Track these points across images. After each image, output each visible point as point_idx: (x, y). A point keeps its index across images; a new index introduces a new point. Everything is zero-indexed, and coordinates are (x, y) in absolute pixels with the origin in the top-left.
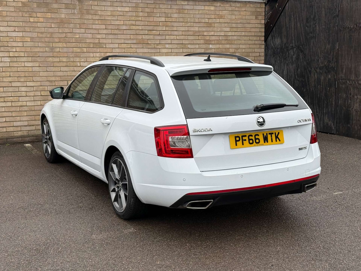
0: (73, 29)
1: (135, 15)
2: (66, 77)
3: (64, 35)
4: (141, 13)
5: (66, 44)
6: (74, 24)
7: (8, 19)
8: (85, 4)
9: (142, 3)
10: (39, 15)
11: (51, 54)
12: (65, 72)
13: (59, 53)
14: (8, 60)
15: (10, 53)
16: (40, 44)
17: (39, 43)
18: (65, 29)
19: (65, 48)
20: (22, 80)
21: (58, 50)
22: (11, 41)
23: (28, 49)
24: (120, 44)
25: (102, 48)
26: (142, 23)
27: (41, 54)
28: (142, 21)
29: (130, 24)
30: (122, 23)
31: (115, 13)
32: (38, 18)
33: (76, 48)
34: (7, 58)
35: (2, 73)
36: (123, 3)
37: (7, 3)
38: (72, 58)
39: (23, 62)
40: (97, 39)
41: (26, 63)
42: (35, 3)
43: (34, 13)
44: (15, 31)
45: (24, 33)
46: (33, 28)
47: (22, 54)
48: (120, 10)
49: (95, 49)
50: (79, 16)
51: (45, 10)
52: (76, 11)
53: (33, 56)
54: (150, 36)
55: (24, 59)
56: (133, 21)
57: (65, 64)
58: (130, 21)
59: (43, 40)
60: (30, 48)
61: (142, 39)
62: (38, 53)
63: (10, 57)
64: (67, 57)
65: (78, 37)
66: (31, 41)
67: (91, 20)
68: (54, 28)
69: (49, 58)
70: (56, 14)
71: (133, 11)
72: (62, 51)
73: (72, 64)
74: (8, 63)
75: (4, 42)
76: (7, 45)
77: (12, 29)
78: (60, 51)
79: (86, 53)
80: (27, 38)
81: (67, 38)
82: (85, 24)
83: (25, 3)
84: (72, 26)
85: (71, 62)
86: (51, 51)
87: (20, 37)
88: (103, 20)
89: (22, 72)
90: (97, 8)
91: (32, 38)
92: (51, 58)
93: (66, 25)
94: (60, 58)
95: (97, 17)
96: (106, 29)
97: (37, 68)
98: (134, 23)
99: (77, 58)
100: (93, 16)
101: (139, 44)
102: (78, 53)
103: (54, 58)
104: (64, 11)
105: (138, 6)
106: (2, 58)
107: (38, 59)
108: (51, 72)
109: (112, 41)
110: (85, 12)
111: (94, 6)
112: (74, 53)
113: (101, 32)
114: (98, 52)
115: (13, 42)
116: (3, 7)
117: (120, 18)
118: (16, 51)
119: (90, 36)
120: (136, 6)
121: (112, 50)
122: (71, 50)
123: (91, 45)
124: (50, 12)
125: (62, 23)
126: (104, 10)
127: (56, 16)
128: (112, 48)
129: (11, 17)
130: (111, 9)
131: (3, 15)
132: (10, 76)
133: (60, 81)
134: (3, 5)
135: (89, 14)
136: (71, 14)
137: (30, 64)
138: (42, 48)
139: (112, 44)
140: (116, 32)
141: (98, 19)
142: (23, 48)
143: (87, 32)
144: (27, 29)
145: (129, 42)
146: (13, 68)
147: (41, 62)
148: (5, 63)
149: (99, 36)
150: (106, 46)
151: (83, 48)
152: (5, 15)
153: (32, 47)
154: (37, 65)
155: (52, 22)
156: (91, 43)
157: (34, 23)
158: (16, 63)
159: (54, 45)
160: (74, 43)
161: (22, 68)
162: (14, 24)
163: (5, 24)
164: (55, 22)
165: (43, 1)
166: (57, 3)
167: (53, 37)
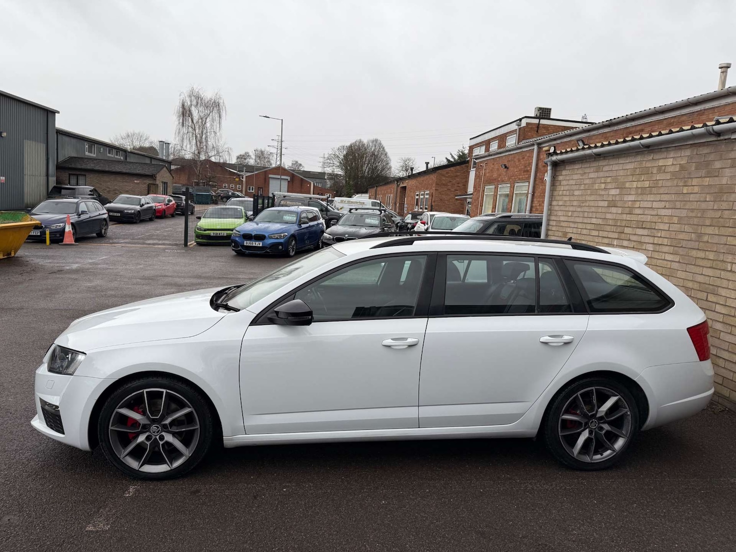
0: (733, 204)
2: (707, 286)
3: (718, 214)
5: (719, 229)
7: (662, 191)
10: (695, 182)
11: (696, 245)
12: (707, 278)
13: (707, 244)
15: (655, 238)
16: (687, 228)
21: (706, 238)
27: (684, 244)
32: (692, 187)
33: (732, 238)
34: (651, 245)
37: (665, 168)
39: (664, 253)
41: (667, 254)
42: (694, 164)
43: (690, 179)
44: (665, 208)
45: (673, 210)
46: (685, 202)
47: (665, 241)
51: (703, 173)
53: (676, 245)
55: (666, 249)
57: (709, 264)
59: (691, 222)
60: (675, 233)
62: (682, 241)
63: (653, 244)
64: (716, 251)
66: (678, 222)
68: (708, 202)
70: (716, 178)
72: (712, 241)
73: (720, 265)
75: (652, 223)
77: (662, 205)
78: (710, 241)
80: (676, 217)
81: (722, 220)
83: (684, 165)
85: (720, 261)
86: (698, 240)
87: (668, 216)
91: (680, 218)
92: (694, 251)
94: (707, 252)
97: (677, 264)
99: (730, 255)
102: (734, 247)
103: (698, 252)
104: (728, 172)
107: (681, 251)
108: (690, 274)
112: (727, 246)
118: (661, 237)
122: (723, 240)
124: (709, 176)
127: (715, 181)
129: (665, 188)
133: (698, 290)
138: (688, 233)
142: (668, 232)
144: (678, 205)
147: (683, 256)
154: (677, 258)
155: (708, 192)
157: (687, 195)
158: (657, 253)
159: (704, 230)
160: (731, 229)
161: (661, 261)
162: (666, 197)
163: (658, 198)
164: (712, 192)
165: (704, 159)
166: (721, 159)
167: (704, 216)
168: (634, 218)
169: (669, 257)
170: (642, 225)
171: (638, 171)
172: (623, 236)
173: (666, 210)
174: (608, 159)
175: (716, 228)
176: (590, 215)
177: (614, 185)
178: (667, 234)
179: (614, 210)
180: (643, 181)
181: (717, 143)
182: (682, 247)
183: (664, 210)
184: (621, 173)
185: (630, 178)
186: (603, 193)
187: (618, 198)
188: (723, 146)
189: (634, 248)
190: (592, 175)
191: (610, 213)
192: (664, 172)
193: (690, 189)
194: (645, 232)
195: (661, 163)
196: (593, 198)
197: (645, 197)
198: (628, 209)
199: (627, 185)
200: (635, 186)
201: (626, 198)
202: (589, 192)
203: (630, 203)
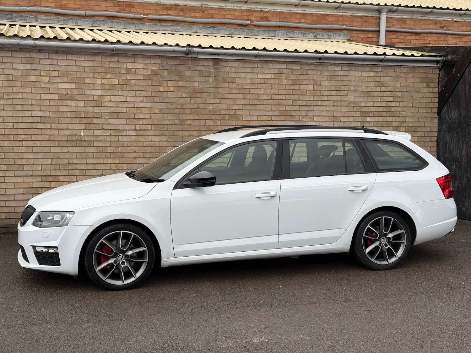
0: (206, 99)
1: (278, 83)
3: (196, 106)
4: (285, 80)
5: (198, 115)
6: (208, 93)
7: (136, 88)
8: (221, 71)
9: (286, 69)
10: (170, 83)
11: (181, 127)
13: (190, 126)
14: (133, 133)
15: (137, 125)
17: (168, 115)
18: (198, 99)
19: (197, 120)
20: (148, 156)
21: (188, 122)
22: (137, 113)
23: (156, 122)
24: (260, 116)
25: (238, 121)
26: (286, 92)
27: (169, 127)
28: (285, 89)
29: (271, 93)
30: (262, 92)
31: (254, 81)
32: (168, 87)
33: (209, 120)
34: (133, 131)
35: (127, 148)
36: (265, 69)
37: (135, 70)
38: (204, 131)
39: (150, 136)
40: (234, 110)
41: (154, 137)
42: (166, 71)
43: (165, 81)
44: (142, 102)
45: (152, 103)
46: (163, 98)
47: (149, 127)
48: (260, 77)
49: (230, 122)
50: (214, 84)
51: (176, 78)
52: (211, 80)
53: (161, 130)
54: (295, 106)
55: (151, 133)
56: (275, 90)
58: (272, 90)
59: (172, 112)
60: (158, 120)
61: (285, 110)
62: (167, 126)
63: (136, 130)
64: (198, 130)
65: (211, 108)
66: (160, 112)
67: (228, 89)
68: (185, 98)
69: (178, 131)
70: (189, 82)
71: (275, 78)
72: (194, 124)
74: (134, 137)
75: (130, 114)
76: (133, 117)
77: (140, 99)
78: (191, 124)
79: (220, 126)
80: (156, 109)
81: (199, 110)
82: (220, 93)
83: (156, 70)
84: (205, 95)
86: (181, 124)
87: (148, 108)
88: (241, 89)
89: (148, 147)
90: (234, 75)
91: (161, 109)
92: (180, 132)
93: (199, 95)
94: (191, 131)
95: (234, 86)
96: (243, 99)
97: (165, 143)
98: (276, 91)
100: (230, 84)
101: (282, 116)
102: (211, 126)
103: (183, 132)
104: (197, 79)
105: (282, 72)
106: (127, 132)
107: (166, 133)
109: (250, 113)
110: (220, 79)
111: (231, 73)
113: (238, 102)
114: (233, 125)
115: (140, 114)
116: (131, 75)
117: (260, 86)
118: (143, 124)
119: (225, 106)
120: (279, 73)
121: (249, 123)
122: (203, 122)
123: (226, 117)
124: (182, 80)
125: (194, 92)
126: (243, 78)
127: (189, 84)
128: (249, 121)
129: (139, 86)
130: (251, 76)
131: (131, 84)
132: (135, 152)
134: (132, 73)
135: (225, 82)
136: (205, 82)
137: (158, 138)
138: (171, 120)
139: (250, 116)
140: (256, 102)
141: (235, 87)
142: (151, 120)
143: (221, 103)
144: (156, 99)
145: (270, 113)
146: (138, 142)
147: (169, 136)
148: (130, 137)
149: (235, 107)
150: (243, 119)
151: (217, 121)
152: (134, 84)
153: (160, 120)
154: (165, 139)
155: (184, 91)
156: (226, 115)
157: (164, 93)
158: (142, 137)
159: (185, 117)
160: (207, 115)
161: (148, 142)
162: (143, 94)
163: (133, 93)
164: (187, 91)
165: (175, 68)
166: (190, 70)
167: (183, 108)
168: (103, 110)
169: (157, 139)
170: (118, 116)
171: (100, 70)
172: (93, 126)
173: (144, 103)
174: (49, 53)
175: (195, 115)
176: (29, 108)
177: (65, 80)
178: (150, 122)
179: (73, 103)
180: (109, 78)
181: (184, 58)
182: (167, 130)
183: (142, 103)
184: (75, 69)
185: (91, 75)
186: (48, 86)
187: (75, 92)
188: (190, 62)
189: (110, 135)
190: (21, 66)
191: (67, 106)
192: (135, 74)
193: (166, 89)
194: (124, 121)
195: (129, 66)
196: (28, 90)
197: (116, 93)
198: (94, 102)
199: (88, 81)
200: (100, 82)
201: (88, 92)
202: (19, 84)
203: (95, 97)
